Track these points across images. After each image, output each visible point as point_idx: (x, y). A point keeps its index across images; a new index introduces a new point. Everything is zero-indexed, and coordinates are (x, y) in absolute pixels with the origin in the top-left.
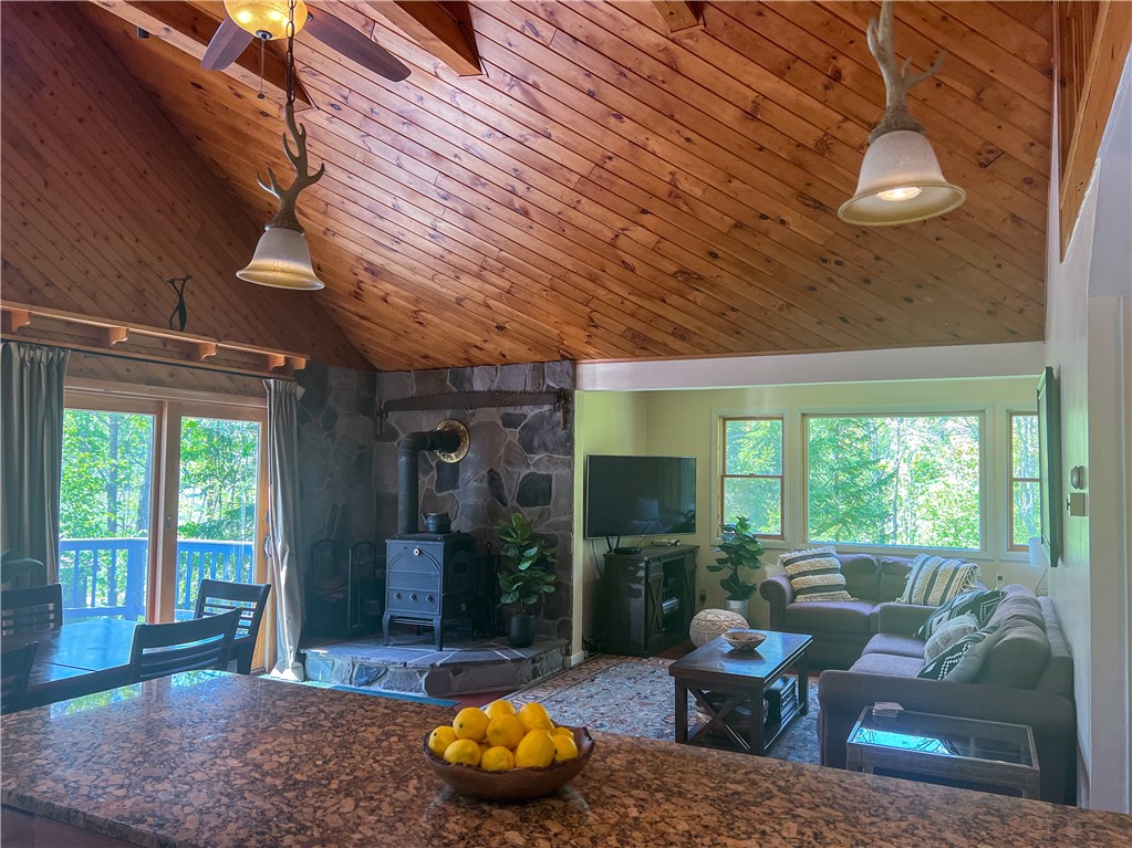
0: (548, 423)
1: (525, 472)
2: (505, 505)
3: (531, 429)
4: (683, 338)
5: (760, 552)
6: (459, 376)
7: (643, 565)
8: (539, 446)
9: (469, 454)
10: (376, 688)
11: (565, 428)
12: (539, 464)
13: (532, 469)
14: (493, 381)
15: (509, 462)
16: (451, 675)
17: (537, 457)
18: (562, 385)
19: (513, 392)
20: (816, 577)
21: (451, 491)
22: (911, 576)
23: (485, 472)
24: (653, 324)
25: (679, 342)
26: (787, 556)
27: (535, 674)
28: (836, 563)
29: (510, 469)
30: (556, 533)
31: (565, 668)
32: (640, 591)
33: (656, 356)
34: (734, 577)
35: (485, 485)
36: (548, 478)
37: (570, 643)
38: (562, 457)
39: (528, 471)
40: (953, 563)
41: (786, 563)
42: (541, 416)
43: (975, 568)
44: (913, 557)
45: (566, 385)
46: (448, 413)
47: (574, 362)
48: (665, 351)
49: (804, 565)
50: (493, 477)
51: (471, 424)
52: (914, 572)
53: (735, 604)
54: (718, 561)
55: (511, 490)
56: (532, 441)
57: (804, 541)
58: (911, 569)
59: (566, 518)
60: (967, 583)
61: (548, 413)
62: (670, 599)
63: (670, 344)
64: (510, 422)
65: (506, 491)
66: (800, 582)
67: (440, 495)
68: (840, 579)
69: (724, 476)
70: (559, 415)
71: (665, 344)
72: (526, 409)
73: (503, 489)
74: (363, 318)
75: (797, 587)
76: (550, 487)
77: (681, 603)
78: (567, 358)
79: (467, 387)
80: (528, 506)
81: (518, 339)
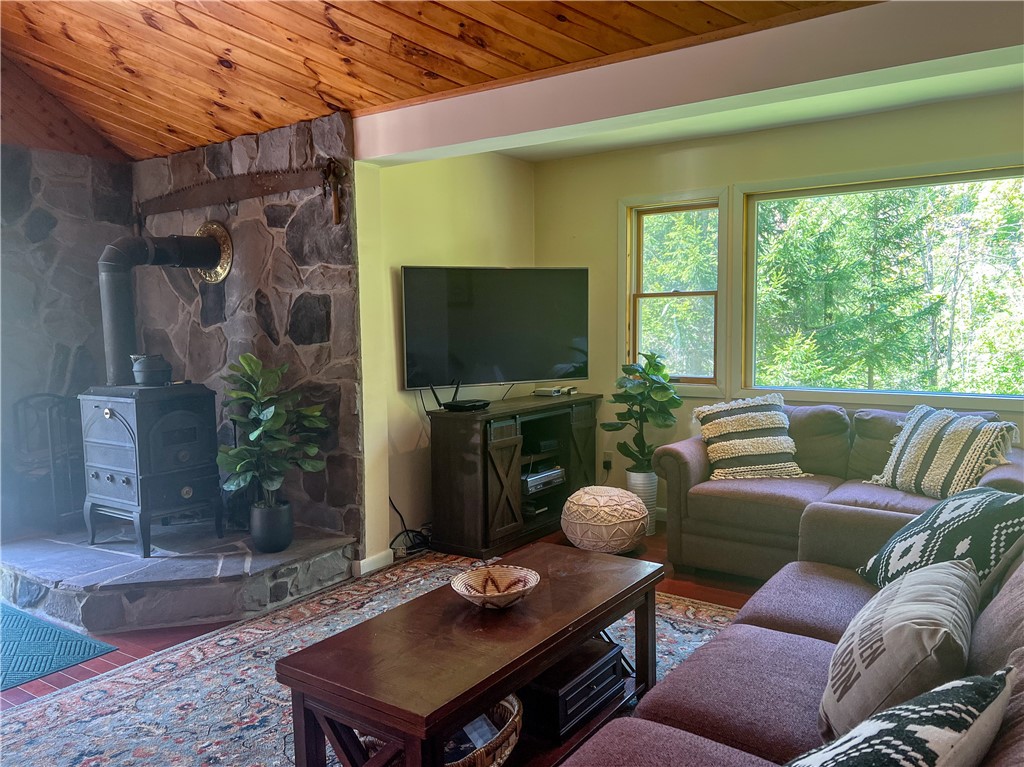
0: (320, 214)
1: (297, 292)
2: (276, 342)
3: (299, 227)
4: (481, 44)
5: (674, 403)
6: (215, 155)
7: (478, 426)
8: (312, 252)
9: (233, 270)
10: (40, 613)
11: (339, 221)
12: (314, 280)
13: (305, 289)
14: (252, 158)
15: (278, 279)
16: (125, 600)
17: (311, 269)
18: (333, 153)
19: (276, 172)
20: (746, 442)
21: (219, 325)
22: (899, 441)
23: (252, 296)
24: (423, 18)
25: (477, 53)
26: (706, 409)
27: (277, 593)
28: (784, 420)
29: (280, 289)
30: (338, 382)
31: (352, 577)
32: (475, 464)
33: (454, 86)
34: (639, 439)
35: (253, 314)
36: (325, 301)
37: (359, 541)
38: (341, 267)
39: (301, 291)
40: (970, 421)
41: (705, 420)
42: (311, 205)
43: (1009, 429)
44: (907, 408)
45: (338, 153)
46: (209, 211)
47: (348, 115)
48: (465, 76)
49: (728, 424)
50: (261, 304)
51: (234, 226)
52: (904, 435)
53: (637, 478)
54: (620, 416)
55: (281, 319)
56: (301, 245)
57: (746, 386)
58: (900, 429)
59: (347, 360)
60: (993, 454)
61: (318, 201)
62: (551, 467)
63: (469, 60)
64: (275, 218)
65: (276, 321)
66: (719, 449)
67: (207, 330)
68: (786, 443)
69: (639, 295)
70: (331, 201)
71: (459, 62)
72: (294, 194)
73: (272, 319)
74: (65, 73)
75: (714, 456)
76: (328, 314)
77: (567, 473)
78: (338, 109)
79: (224, 169)
80: (303, 343)
81: (259, 82)
